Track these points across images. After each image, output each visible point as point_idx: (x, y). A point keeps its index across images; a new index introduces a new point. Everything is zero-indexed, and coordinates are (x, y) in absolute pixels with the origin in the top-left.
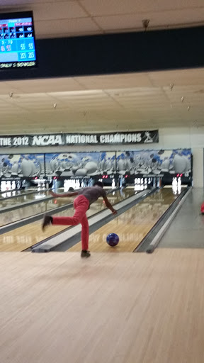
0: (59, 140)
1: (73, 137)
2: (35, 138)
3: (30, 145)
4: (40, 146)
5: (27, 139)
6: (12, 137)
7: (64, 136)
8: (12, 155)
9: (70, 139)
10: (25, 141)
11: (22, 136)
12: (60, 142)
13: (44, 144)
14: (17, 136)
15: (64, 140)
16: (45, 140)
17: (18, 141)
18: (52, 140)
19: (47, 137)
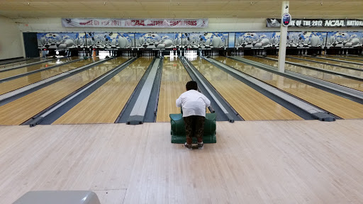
0: (342, 23)
1: (351, 22)
2: (327, 21)
3: (323, 26)
4: (330, 27)
5: (321, 22)
6: (311, 20)
7: (345, 20)
8: (306, 32)
9: (349, 23)
10: (320, 23)
11: (318, 20)
12: (343, 25)
13: (332, 25)
14: (315, 20)
15: (345, 23)
16: (333, 23)
17: (315, 23)
18: (337, 23)
19: (334, 21)
